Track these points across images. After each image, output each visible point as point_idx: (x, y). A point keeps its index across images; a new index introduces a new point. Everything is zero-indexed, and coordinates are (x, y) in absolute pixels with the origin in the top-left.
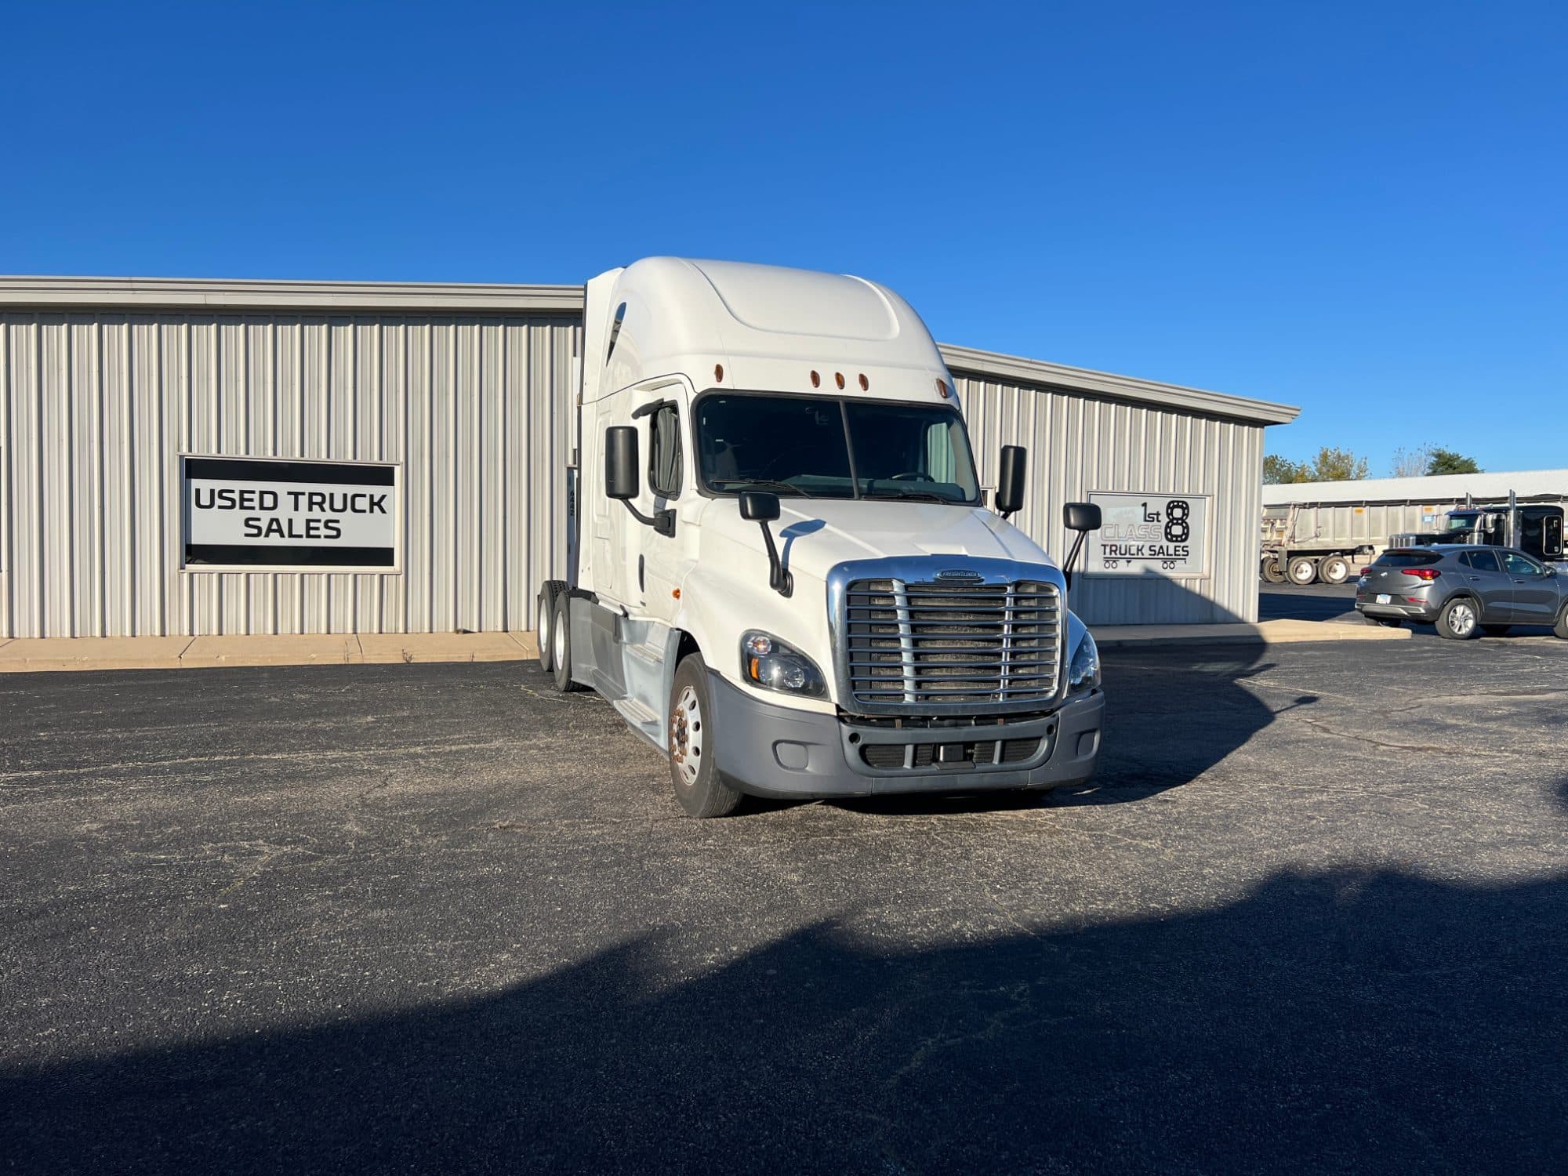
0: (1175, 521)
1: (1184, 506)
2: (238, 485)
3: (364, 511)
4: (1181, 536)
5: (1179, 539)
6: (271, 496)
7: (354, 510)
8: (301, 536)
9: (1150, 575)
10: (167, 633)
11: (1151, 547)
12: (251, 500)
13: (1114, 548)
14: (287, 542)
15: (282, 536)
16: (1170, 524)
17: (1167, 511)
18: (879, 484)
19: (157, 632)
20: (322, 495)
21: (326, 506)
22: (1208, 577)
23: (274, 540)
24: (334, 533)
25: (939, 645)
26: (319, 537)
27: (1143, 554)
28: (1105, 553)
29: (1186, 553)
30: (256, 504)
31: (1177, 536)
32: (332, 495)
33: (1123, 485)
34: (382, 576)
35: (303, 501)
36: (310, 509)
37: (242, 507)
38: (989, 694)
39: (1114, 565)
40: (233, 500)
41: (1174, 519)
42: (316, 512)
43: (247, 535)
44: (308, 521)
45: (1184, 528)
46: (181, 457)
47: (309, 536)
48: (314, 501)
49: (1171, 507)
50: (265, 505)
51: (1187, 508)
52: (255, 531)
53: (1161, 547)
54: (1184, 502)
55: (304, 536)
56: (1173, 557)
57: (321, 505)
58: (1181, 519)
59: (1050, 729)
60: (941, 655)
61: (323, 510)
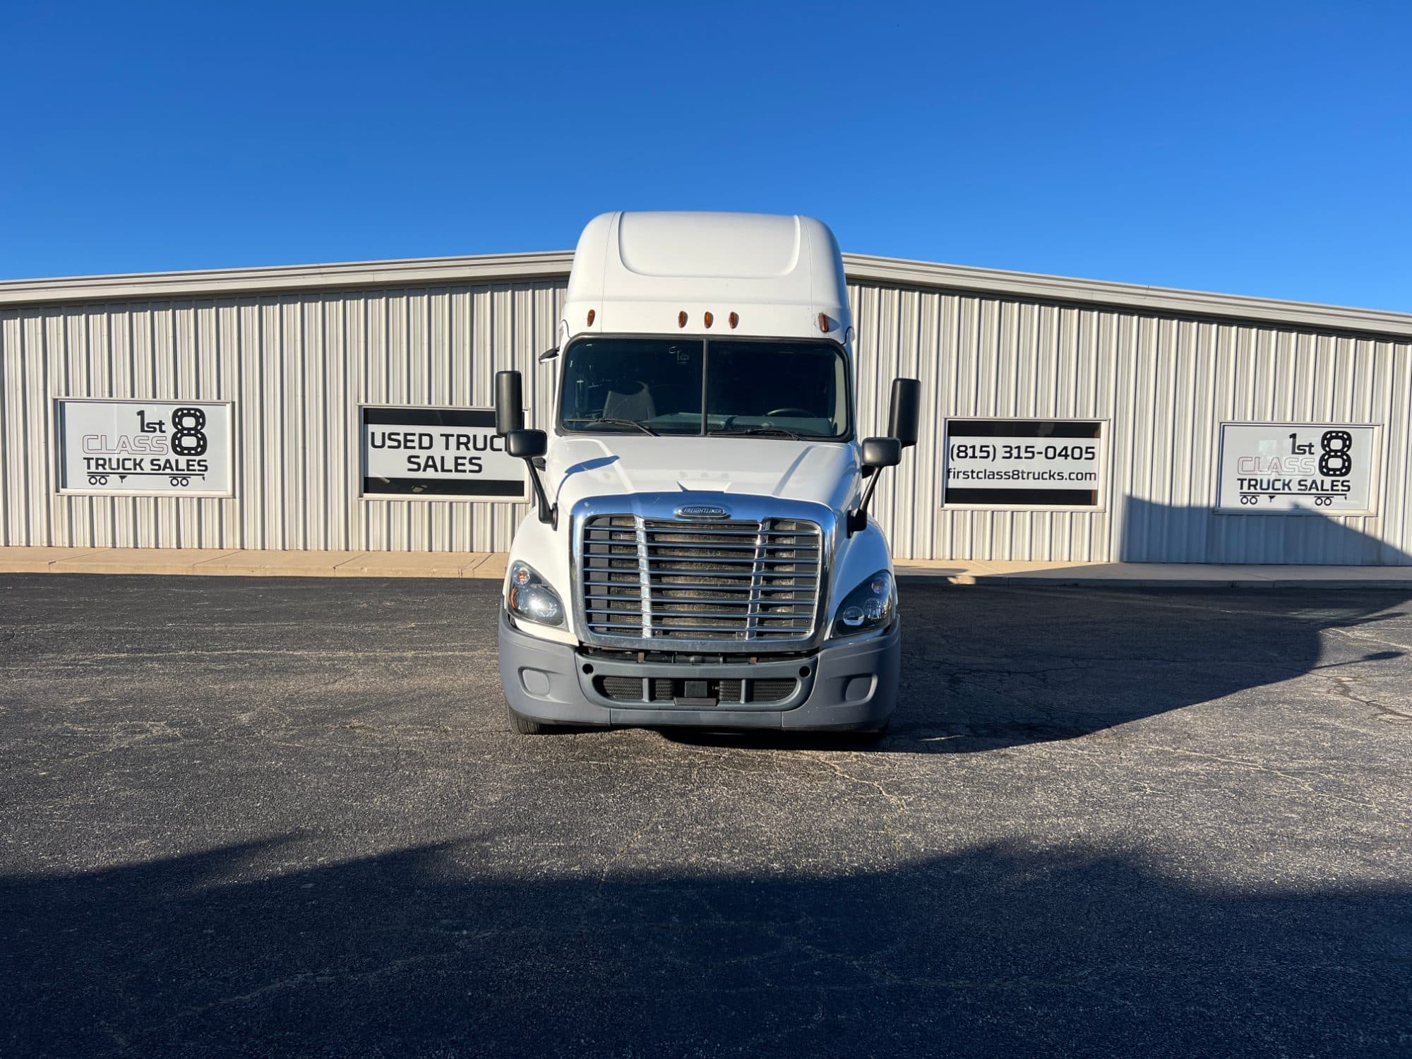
0: (1332, 454)
1: (1345, 436)
2: (402, 429)
3: (500, 450)
4: (1340, 470)
5: (1338, 473)
6: (428, 438)
7: (493, 449)
8: (451, 471)
9: (1297, 512)
10: (350, 548)
11: (1300, 482)
12: (413, 441)
13: (1253, 483)
14: (441, 475)
15: (436, 470)
16: (1326, 457)
17: (1323, 442)
18: (739, 420)
19: (343, 548)
20: (468, 437)
21: (471, 445)
22: (1375, 514)
23: (430, 474)
24: (477, 468)
25: (680, 581)
26: (465, 471)
27: (1290, 489)
28: (1242, 488)
29: (1346, 488)
30: (416, 444)
31: (1335, 470)
32: (475, 437)
33: (1265, 414)
34: (514, 505)
35: (453, 441)
36: (458, 448)
37: (406, 447)
38: (734, 632)
39: (1253, 500)
40: (399, 441)
41: (1332, 450)
42: (463, 451)
43: (409, 470)
44: (457, 458)
45: (1344, 461)
46: (360, 407)
47: (457, 470)
48: (461, 441)
49: (1327, 439)
50: (423, 445)
51: (1349, 438)
52: (415, 467)
53: (1314, 482)
54: (1344, 433)
55: (454, 471)
56: (1330, 492)
57: (466, 444)
58: (1341, 451)
59: (804, 671)
60: (684, 591)
61: (468, 449)
